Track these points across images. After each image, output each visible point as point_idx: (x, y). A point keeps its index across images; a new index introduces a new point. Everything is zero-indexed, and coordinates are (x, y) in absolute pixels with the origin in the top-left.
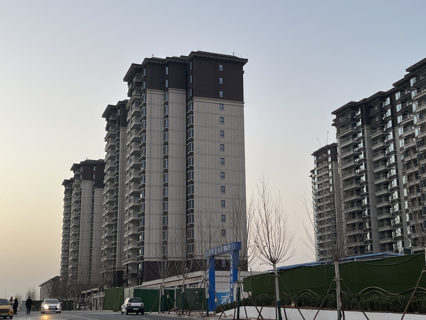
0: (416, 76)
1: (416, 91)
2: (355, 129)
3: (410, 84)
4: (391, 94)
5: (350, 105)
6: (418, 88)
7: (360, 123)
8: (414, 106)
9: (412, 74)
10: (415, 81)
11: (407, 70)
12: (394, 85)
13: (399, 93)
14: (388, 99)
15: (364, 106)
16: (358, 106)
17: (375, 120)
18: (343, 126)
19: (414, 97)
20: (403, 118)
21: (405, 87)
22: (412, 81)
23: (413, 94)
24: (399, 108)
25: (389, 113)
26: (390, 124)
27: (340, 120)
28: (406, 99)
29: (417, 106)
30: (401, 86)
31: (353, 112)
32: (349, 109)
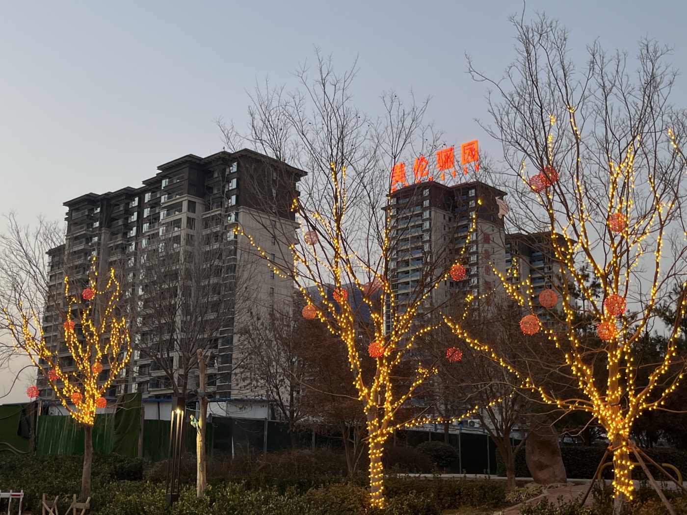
0: (170, 178)
1: (166, 196)
2: (90, 231)
3: (161, 186)
4: (140, 193)
5: (88, 198)
6: (169, 192)
7: (97, 224)
8: (162, 214)
9: (164, 174)
10: (167, 184)
11: (159, 168)
12: (144, 182)
13: (150, 194)
14: (137, 199)
15: (105, 202)
16: (98, 201)
17: (118, 223)
18: (76, 224)
19: (163, 203)
20: (150, 227)
21: (157, 188)
22: (164, 183)
23: (163, 199)
24: (146, 212)
25: (134, 218)
26: (133, 233)
27: (73, 215)
28: (155, 204)
29: (165, 216)
30: (152, 185)
31: (91, 207)
32: (86, 203)
